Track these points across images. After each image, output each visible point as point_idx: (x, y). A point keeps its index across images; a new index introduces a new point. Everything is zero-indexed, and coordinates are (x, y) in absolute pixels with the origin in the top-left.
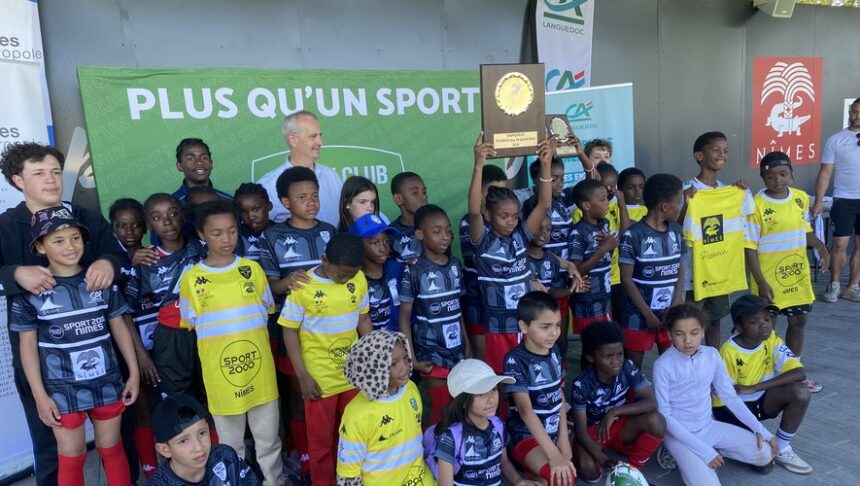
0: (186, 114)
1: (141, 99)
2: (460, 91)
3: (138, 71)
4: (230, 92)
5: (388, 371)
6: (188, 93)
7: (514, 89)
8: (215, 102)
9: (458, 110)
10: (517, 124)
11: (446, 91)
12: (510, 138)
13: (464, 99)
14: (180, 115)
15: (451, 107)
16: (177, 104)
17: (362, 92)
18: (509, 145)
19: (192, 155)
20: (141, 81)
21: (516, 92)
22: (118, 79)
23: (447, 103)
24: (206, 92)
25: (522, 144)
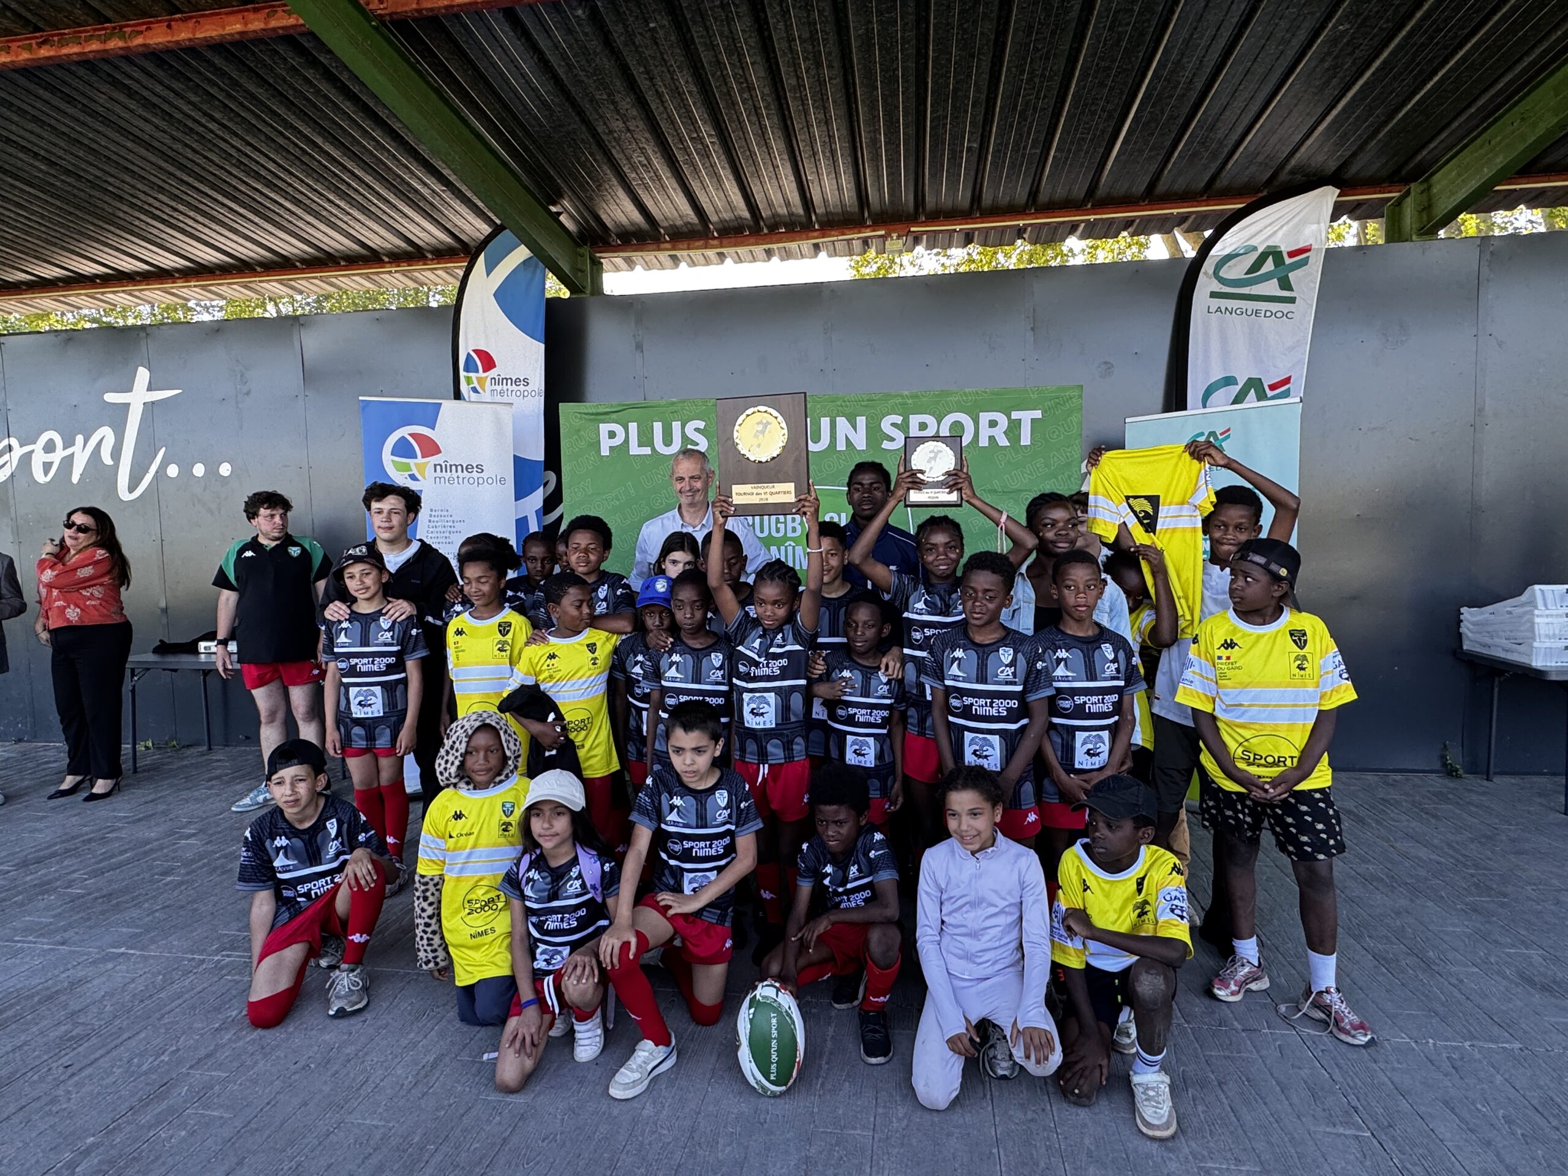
0: (653, 449)
1: (612, 435)
2: (1009, 416)
3: (612, 406)
4: (701, 424)
5: (460, 758)
6: (658, 427)
7: (760, 428)
8: (684, 437)
9: (1003, 442)
10: (765, 472)
11: (985, 417)
12: (755, 491)
13: (1014, 427)
14: (647, 451)
15: (992, 439)
16: (646, 439)
17: (861, 421)
18: (755, 500)
19: (861, 484)
20: (614, 416)
21: (763, 432)
22: (592, 414)
23: (985, 433)
24: (676, 426)
25: (772, 500)
